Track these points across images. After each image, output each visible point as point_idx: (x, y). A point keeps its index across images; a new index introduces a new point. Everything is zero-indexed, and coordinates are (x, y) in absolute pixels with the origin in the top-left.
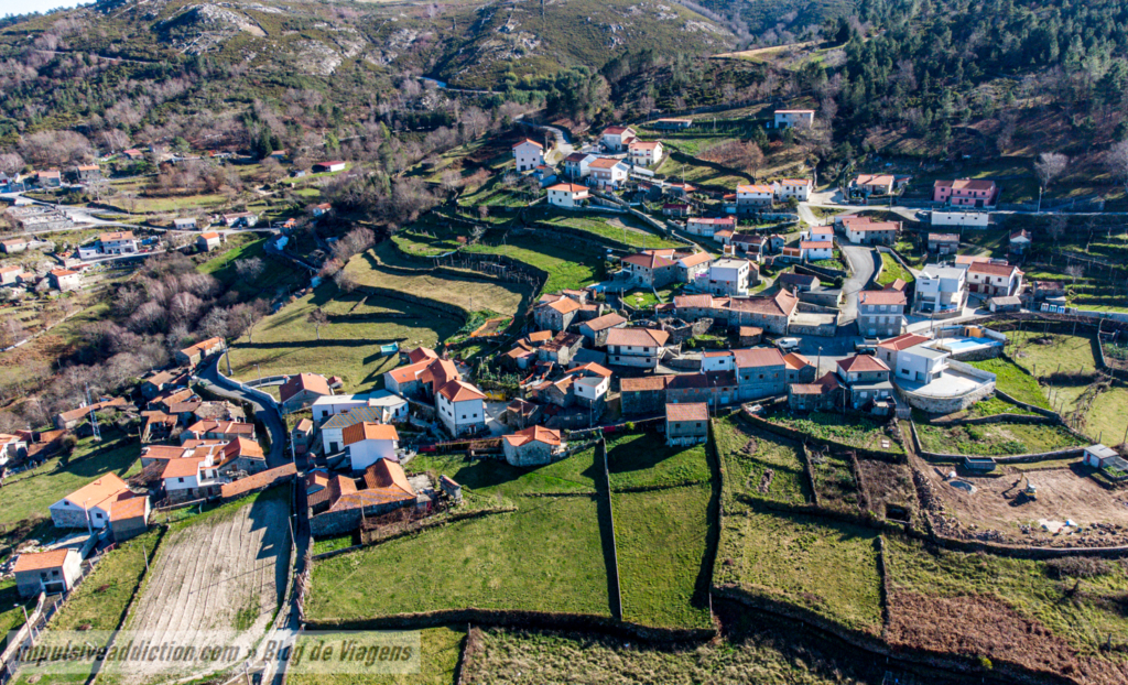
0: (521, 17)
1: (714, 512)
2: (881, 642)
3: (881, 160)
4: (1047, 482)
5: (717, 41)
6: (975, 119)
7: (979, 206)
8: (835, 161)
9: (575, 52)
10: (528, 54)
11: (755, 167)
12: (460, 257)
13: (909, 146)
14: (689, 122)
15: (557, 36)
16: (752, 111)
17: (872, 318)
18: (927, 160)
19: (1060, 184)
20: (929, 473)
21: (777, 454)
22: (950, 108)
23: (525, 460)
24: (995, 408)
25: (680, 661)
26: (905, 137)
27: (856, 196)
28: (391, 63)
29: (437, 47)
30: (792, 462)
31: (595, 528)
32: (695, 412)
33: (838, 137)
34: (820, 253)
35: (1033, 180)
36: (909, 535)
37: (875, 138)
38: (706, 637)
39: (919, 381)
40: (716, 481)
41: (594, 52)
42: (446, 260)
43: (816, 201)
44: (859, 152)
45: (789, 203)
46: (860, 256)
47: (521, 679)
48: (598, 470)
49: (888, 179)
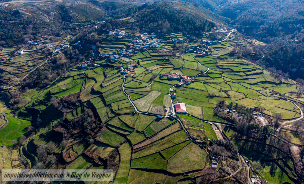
1: (149, 53)
3: (145, 31)
4: (164, 50)
7: (154, 35)
10: (78, 17)
11: (135, 33)
13: (147, 30)
14: (124, 28)
15: (80, 13)
16: (130, 27)
17: (152, 43)
18: (149, 31)
19: (160, 33)
21: (151, 50)
24: (160, 47)
25: (151, 58)
29: (59, 15)
31: (143, 55)
33: (141, 30)
35: (158, 32)
36: (159, 52)
37: (143, 29)
40: (148, 52)
42: (113, 43)
43: (142, 35)
44: (143, 31)
45: (140, 36)
46: (148, 39)
47: (144, 59)
48: (141, 52)
49: (147, 33)
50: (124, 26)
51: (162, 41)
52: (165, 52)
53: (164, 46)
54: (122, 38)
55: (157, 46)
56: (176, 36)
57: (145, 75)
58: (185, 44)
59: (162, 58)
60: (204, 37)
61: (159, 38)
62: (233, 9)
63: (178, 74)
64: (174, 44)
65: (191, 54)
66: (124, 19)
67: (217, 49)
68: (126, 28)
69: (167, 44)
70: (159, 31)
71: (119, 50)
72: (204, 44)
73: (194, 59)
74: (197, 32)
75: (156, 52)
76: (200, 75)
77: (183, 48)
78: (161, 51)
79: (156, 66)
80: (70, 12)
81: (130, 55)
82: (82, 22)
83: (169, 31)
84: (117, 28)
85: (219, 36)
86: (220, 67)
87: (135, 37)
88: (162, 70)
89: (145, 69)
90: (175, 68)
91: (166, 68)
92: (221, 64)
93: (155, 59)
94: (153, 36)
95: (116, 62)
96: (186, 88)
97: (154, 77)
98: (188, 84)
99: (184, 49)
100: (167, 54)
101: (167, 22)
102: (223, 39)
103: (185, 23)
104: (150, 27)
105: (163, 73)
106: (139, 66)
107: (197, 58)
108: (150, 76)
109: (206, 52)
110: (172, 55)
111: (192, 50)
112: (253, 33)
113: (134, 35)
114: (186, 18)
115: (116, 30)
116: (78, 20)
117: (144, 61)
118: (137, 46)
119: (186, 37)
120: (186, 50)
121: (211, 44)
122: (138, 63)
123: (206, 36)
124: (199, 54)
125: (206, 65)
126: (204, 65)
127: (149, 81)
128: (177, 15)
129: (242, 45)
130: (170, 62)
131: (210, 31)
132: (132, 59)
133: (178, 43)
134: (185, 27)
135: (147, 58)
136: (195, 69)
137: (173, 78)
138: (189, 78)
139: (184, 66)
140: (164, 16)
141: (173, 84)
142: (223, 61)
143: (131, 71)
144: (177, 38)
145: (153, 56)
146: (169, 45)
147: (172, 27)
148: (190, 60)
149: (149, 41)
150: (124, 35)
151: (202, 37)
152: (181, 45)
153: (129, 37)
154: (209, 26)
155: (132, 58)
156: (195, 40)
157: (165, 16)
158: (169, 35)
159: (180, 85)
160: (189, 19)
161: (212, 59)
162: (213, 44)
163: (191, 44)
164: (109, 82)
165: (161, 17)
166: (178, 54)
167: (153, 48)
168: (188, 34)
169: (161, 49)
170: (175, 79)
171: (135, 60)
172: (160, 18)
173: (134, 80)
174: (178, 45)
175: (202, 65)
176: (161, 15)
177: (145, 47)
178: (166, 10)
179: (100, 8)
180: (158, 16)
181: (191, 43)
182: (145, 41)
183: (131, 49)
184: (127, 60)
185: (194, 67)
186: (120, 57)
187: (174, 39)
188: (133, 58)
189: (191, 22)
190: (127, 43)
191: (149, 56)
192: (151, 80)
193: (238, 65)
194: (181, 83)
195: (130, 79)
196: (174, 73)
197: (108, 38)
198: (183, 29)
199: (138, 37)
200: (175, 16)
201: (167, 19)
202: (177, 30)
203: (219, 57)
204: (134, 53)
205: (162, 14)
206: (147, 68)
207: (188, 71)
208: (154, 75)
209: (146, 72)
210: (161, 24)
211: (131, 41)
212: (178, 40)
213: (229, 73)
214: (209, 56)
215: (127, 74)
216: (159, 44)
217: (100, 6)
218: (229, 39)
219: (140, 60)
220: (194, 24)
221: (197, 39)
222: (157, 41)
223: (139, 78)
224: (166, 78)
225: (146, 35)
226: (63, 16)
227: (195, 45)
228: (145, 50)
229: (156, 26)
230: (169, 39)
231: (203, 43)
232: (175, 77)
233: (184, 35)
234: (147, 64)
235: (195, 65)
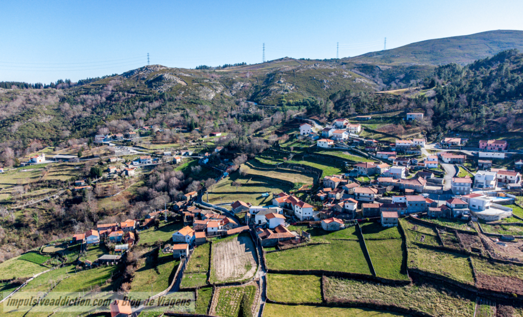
0: (286, 77)
1: (404, 247)
2: (474, 287)
3: (454, 133)
5: (369, 86)
6: (496, 117)
7: (500, 150)
8: (433, 133)
9: (309, 91)
10: (290, 92)
11: (401, 134)
12: (285, 165)
13: (466, 127)
14: (370, 117)
15: (301, 85)
16: (396, 114)
17: (458, 188)
18: (475, 133)
20: (487, 240)
21: (426, 230)
22: (484, 113)
23: (330, 228)
24: (513, 220)
25: (399, 290)
26: (464, 124)
27: (445, 146)
28: (233, 95)
29: (252, 89)
30: (432, 233)
31: (360, 250)
32: (393, 215)
34: (433, 165)
36: (481, 257)
37: (451, 124)
38: (408, 283)
39: (480, 209)
40: (403, 238)
41: (317, 91)
42: (280, 166)
43: (427, 147)
44: (444, 130)
45: (418, 148)
47: (344, 290)
48: (358, 233)
49: (458, 141)
54: (331, 149)
55: (489, 212)
66: (394, 91)
68: (379, 116)
75: (461, 255)
78: (508, 251)
84: (343, 117)
87: (386, 150)
94: (490, 155)
104: (488, 117)
115: (335, 120)
116: (283, 98)
118: (361, 190)
135: (372, 279)
145: (421, 278)
149: (447, 178)
150: (349, 139)
153: (359, 148)
169: (506, 240)
182: (423, 173)
191: (387, 268)
197: (285, 145)
199: (403, 150)
204: (312, 228)
211: (356, 166)
222: (503, 183)
228: (393, 223)
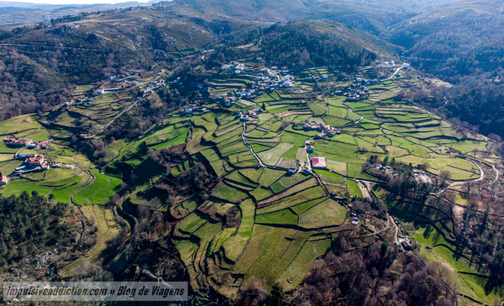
1: (278, 95)
3: (274, 65)
4: (300, 90)
7: (287, 70)
8: (268, 65)
10: (176, 42)
11: (259, 66)
13: (276, 62)
14: (244, 60)
15: (178, 37)
16: (252, 58)
17: (282, 81)
18: (279, 64)
19: (295, 67)
20: (292, 90)
21: (281, 91)
29: (149, 40)
33: (267, 62)
34: (273, 76)
35: (292, 66)
36: (292, 93)
37: (271, 61)
40: (277, 93)
42: (228, 81)
43: (269, 70)
44: (270, 64)
45: (266, 71)
46: (278, 76)
47: (272, 103)
48: (267, 94)
49: (276, 67)
50: (243, 57)
51: (298, 79)
52: (301, 94)
53: (300, 86)
54: (241, 73)
55: (291, 85)
56: (318, 72)
57: (273, 123)
58: (331, 83)
59: (296, 102)
60: (359, 73)
61: (294, 75)
62: (408, 32)
63: (318, 123)
64: (315, 83)
65: (339, 97)
66: (243, 47)
67: (377, 91)
68: (247, 59)
69: (305, 83)
70: (294, 64)
71: (236, 90)
72: (358, 84)
73: (343, 104)
74: (349, 66)
75: (289, 94)
76: (350, 125)
77: (327, 89)
78: (296, 92)
79: (287, 112)
80: (164, 35)
81: (251, 97)
82: (182, 51)
83: (308, 65)
84: (232, 60)
85: (382, 73)
86: (379, 115)
87: (259, 72)
88: (296, 117)
89: (273, 116)
90: (314, 115)
91: (301, 116)
92: (381, 112)
93: (287, 103)
94: (285, 71)
95: (233, 106)
96: (328, 140)
97: (285, 125)
98: (332, 136)
99: (329, 90)
100: (304, 96)
101: (305, 52)
102: (388, 78)
103: (333, 53)
104: (281, 58)
105: (297, 121)
106: (265, 111)
107: (347, 103)
108: (279, 124)
109: (361, 95)
110: (311, 98)
111: (341, 91)
112: (435, 69)
113: (258, 70)
114: (334, 46)
115: (231, 62)
116: (176, 47)
117: (271, 105)
118: (262, 84)
119: (333, 73)
120: (332, 92)
121: (369, 83)
122: (263, 107)
123: (362, 72)
124: (350, 98)
125: (360, 113)
126: (357, 112)
127: (278, 131)
128: (321, 41)
129: (415, 85)
130: (308, 107)
131: (368, 65)
132: (255, 103)
133: (320, 81)
134: (331, 58)
135: (276, 101)
136: (343, 117)
137: (310, 128)
138: (333, 128)
139: (327, 113)
140: (301, 43)
141: (311, 135)
142: (385, 108)
143: (253, 118)
144: (319, 74)
145: (284, 99)
146: (308, 83)
147: (313, 58)
148: (337, 105)
149: (279, 79)
150: (244, 70)
151: (356, 74)
152: (325, 84)
153: (250, 73)
154: (367, 58)
155: (254, 101)
156: (346, 77)
157: (303, 43)
158: (308, 70)
159: (321, 136)
160: (338, 47)
161: (369, 105)
162: (372, 84)
163: (339, 84)
164: (225, 130)
165: (298, 44)
166: (319, 97)
167: (284, 88)
168: (336, 69)
169: (295, 90)
170: (314, 130)
171: (259, 104)
172: (296, 46)
173: (258, 128)
174: (320, 84)
175: (353, 112)
176: (298, 42)
177: (272, 87)
178: (304, 35)
179: (207, 30)
180: (292, 43)
181: (340, 82)
182: (273, 78)
183: (253, 88)
184: (248, 103)
185: (341, 114)
186: (238, 99)
187: (316, 76)
188: (256, 101)
189: (341, 52)
190: (247, 81)
191: (278, 98)
192: (281, 129)
193: (405, 113)
194: (321, 135)
195: (252, 127)
196: (312, 122)
197: (221, 74)
198: (329, 61)
199: (263, 72)
200: (317, 43)
201: (305, 48)
202: (319, 63)
203: (379, 102)
204: (258, 94)
205: (298, 40)
206: (276, 114)
207: (333, 120)
208: (285, 123)
209: (275, 120)
210: (297, 54)
211: (254, 78)
212: (321, 77)
213: (391, 124)
214: (364, 101)
215: (248, 120)
216: (294, 83)
217: (206, 27)
218: (396, 77)
219: (266, 104)
220: (346, 54)
221: (349, 76)
222: (290, 79)
223: (264, 126)
224: (301, 128)
225: (275, 69)
226: (154, 41)
227: (346, 85)
228: (273, 91)
229: (289, 58)
230: (308, 76)
231: (357, 82)
232: (315, 127)
233: (330, 71)
234: (275, 109)
235: (343, 112)
